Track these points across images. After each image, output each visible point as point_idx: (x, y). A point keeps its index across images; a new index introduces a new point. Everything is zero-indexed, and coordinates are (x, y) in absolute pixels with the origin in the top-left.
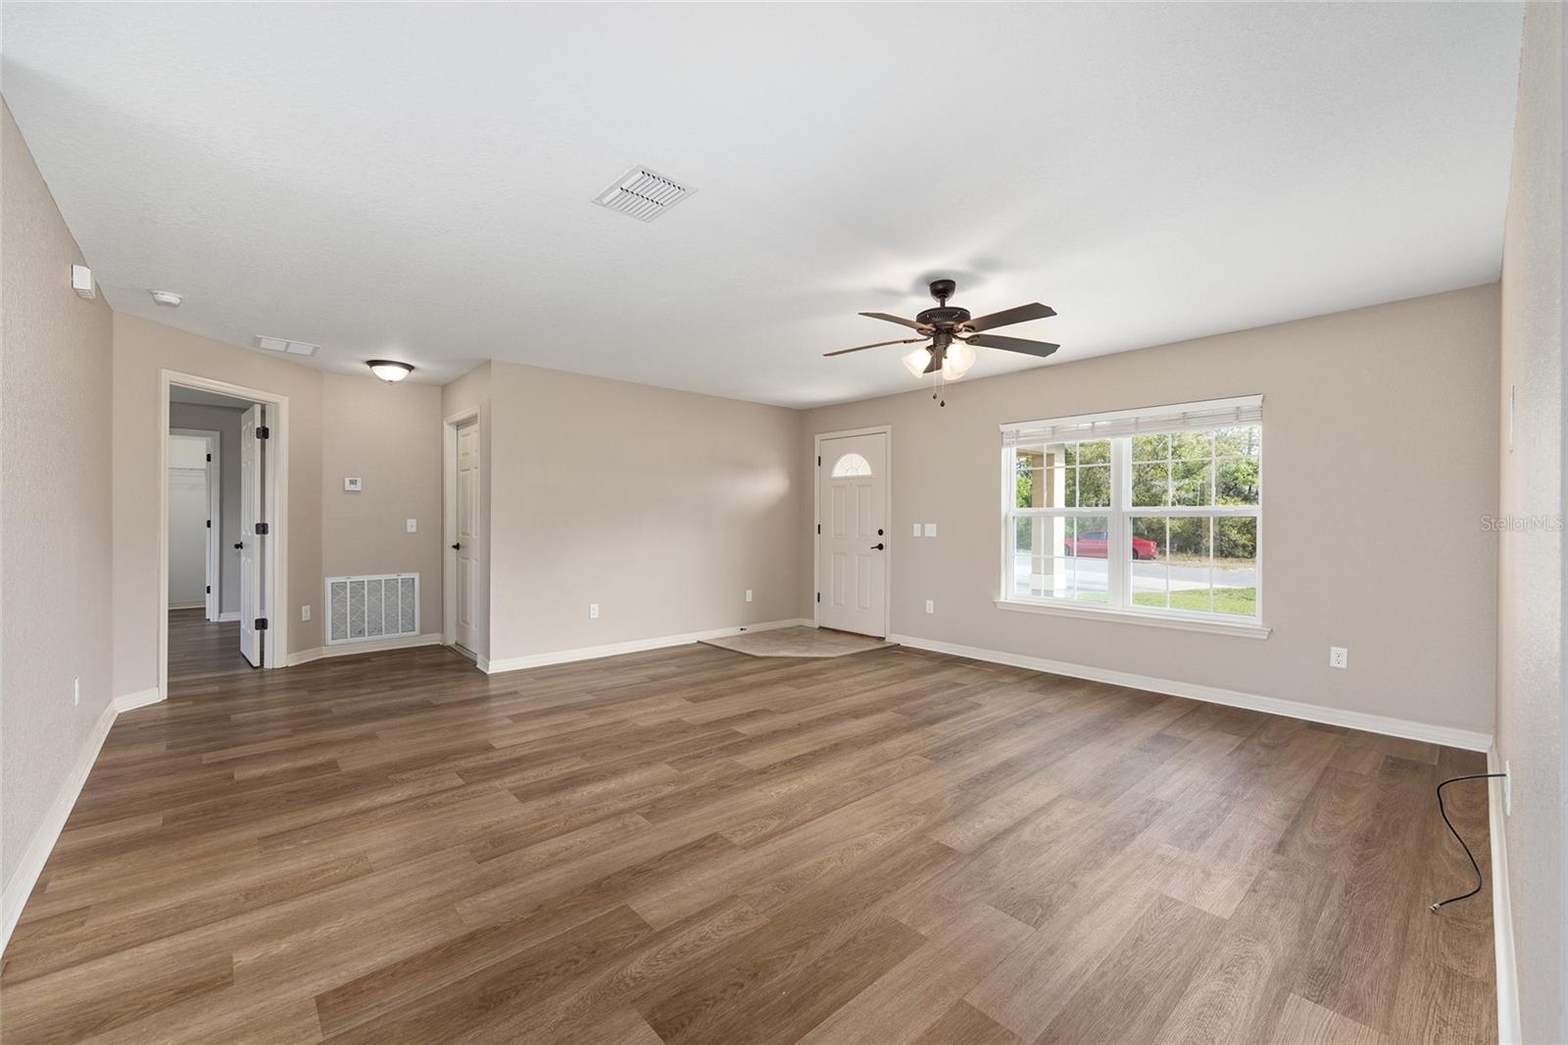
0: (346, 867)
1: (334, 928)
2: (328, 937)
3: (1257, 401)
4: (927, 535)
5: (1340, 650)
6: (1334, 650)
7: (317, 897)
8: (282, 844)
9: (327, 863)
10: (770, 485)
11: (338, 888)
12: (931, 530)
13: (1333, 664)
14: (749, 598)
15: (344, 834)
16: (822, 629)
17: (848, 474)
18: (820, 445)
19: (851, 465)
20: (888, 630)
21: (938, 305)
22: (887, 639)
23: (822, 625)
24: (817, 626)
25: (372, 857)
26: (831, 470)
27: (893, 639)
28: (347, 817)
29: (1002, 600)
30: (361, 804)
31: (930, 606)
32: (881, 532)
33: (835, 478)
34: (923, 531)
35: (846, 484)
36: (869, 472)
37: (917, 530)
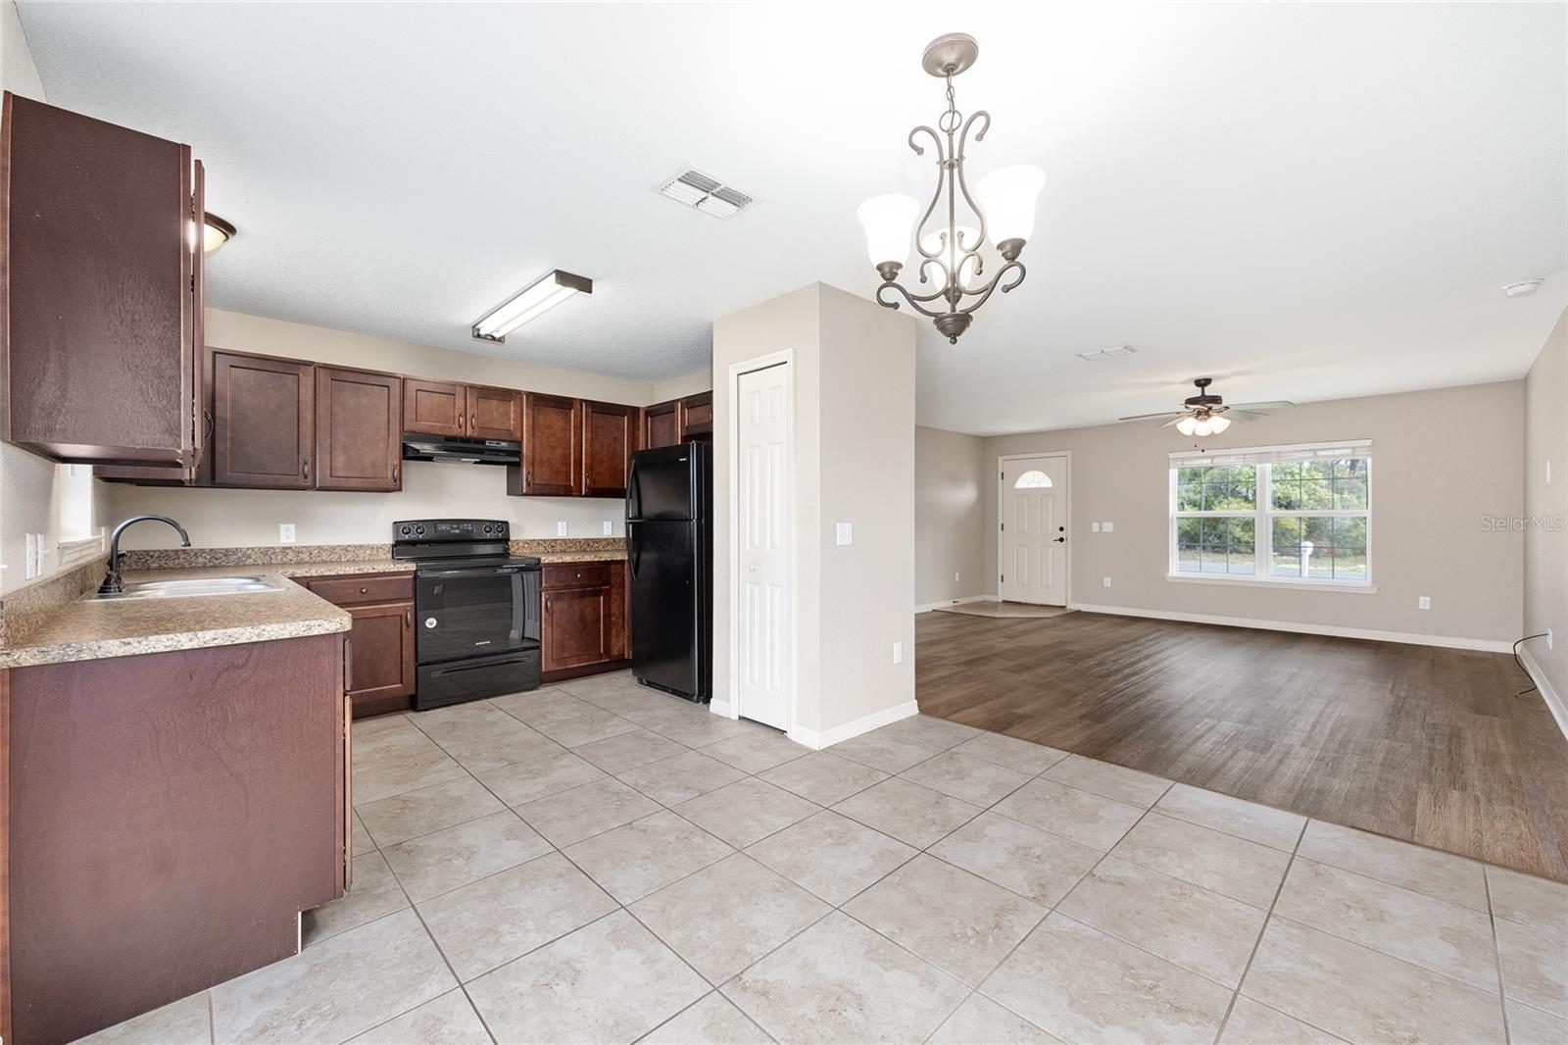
3: (1368, 443)
4: (1104, 530)
5: (1425, 598)
6: (1422, 598)
10: (964, 495)
12: (1108, 527)
13: (1421, 607)
14: (957, 579)
16: (1005, 602)
17: (1030, 486)
18: (1003, 464)
19: (1033, 479)
20: (1069, 599)
22: (1068, 607)
23: (1006, 599)
24: (1000, 600)
26: (1014, 483)
27: (1073, 606)
29: (1170, 575)
31: (1107, 582)
32: (1062, 529)
33: (1018, 490)
34: (1100, 528)
35: (1028, 493)
36: (1050, 485)
37: (1095, 527)
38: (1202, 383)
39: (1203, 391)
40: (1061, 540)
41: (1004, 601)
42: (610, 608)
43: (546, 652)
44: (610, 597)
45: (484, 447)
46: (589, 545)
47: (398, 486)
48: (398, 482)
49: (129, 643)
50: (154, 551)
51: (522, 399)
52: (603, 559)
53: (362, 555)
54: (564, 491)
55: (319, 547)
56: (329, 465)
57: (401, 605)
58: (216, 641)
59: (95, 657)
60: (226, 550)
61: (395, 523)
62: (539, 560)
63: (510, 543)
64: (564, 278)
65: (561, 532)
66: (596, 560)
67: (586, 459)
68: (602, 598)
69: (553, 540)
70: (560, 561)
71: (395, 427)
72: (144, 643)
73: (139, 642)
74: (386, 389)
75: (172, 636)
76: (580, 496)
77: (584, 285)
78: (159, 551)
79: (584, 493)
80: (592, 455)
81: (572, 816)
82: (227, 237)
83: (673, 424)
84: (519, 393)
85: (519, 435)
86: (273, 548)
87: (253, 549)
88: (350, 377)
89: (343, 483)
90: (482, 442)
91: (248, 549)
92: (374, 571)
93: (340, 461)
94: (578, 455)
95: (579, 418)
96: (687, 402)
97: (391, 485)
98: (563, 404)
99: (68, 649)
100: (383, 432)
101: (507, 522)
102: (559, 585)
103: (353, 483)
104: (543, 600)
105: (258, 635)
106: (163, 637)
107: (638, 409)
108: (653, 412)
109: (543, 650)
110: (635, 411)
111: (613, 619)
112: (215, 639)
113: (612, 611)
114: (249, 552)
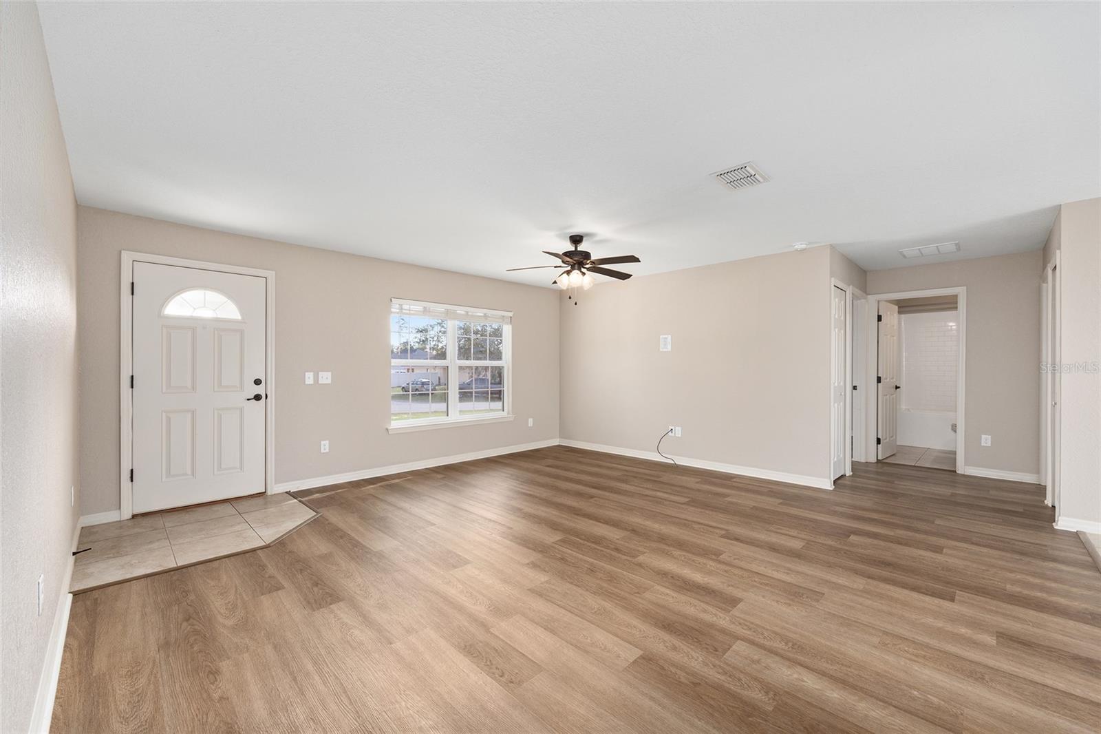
0: (898, 646)
1: (930, 620)
2: (935, 619)
4: (321, 382)
6: (530, 420)
7: (931, 643)
8: (938, 708)
9: (910, 659)
11: (913, 638)
15: (878, 674)
18: (133, 267)
19: (201, 304)
20: (273, 480)
21: (573, 249)
22: (268, 492)
23: (138, 512)
24: (128, 516)
25: (875, 640)
27: (278, 490)
28: (862, 690)
30: (834, 695)
31: (325, 446)
32: (257, 382)
33: (168, 317)
34: (316, 378)
35: (191, 326)
36: (239, 317)
37: (309, 378)
38: (576, 239)
39: (576, 248)
40: (258, 397)
41: (134, 516)
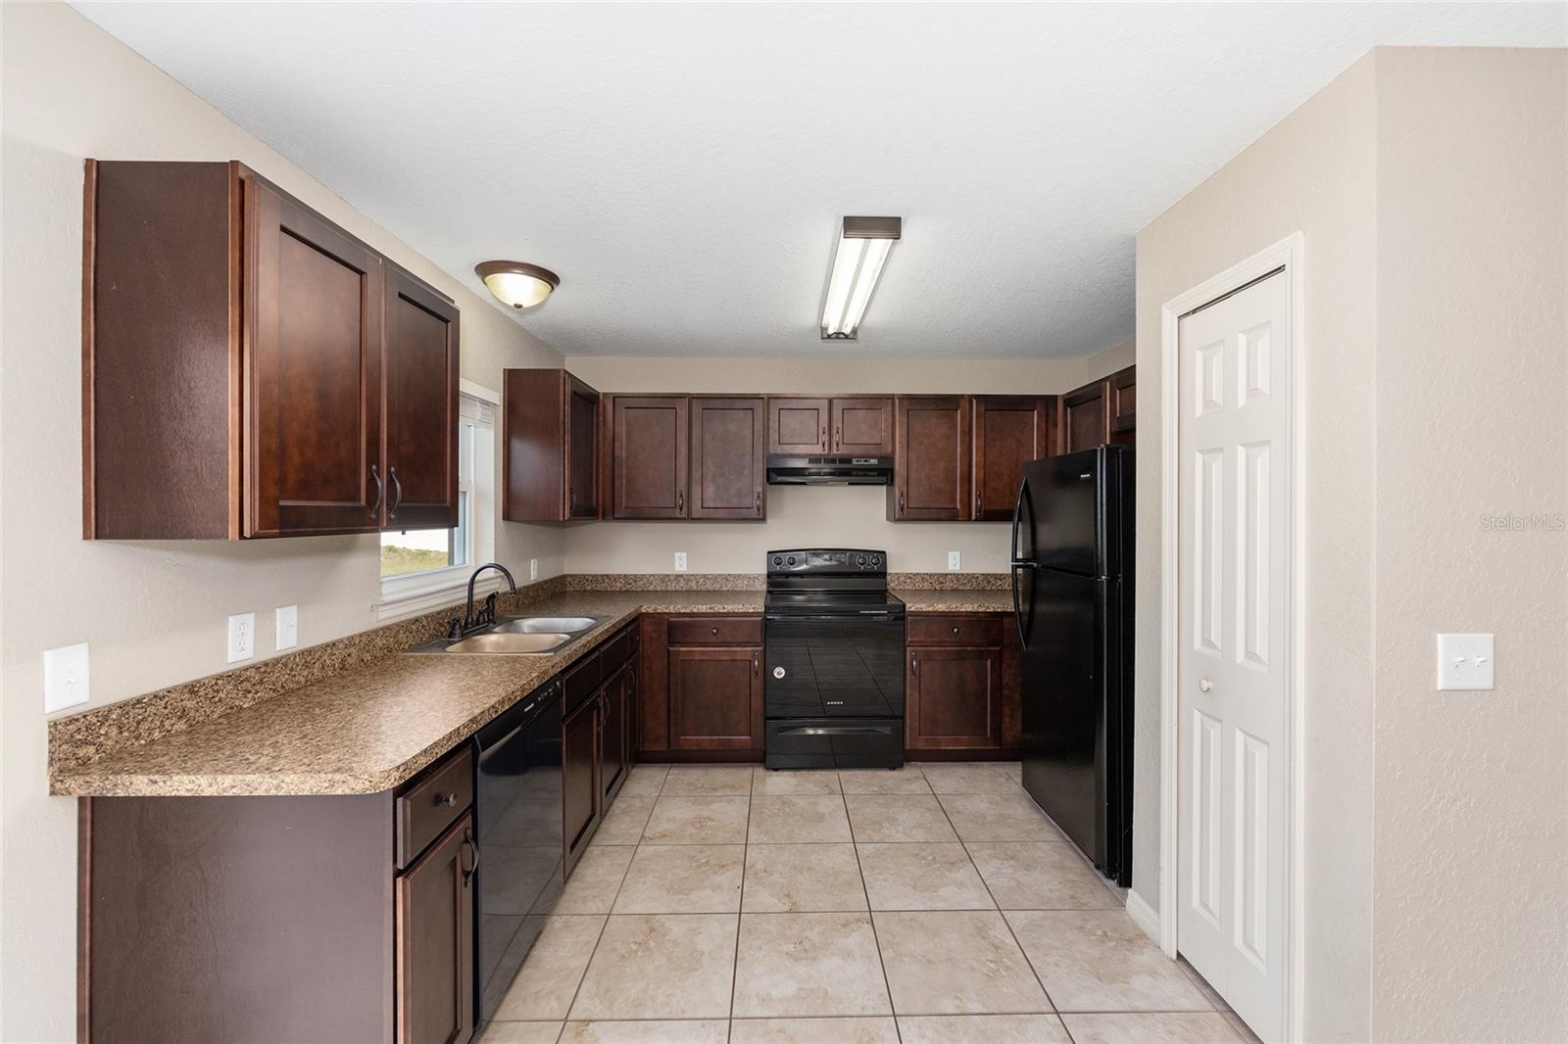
42: (1000, 677)
43: (911, 724)
44: (1001, 662)
45: (851, 466)
46: (989, 582)
47: (761, 516)
48: (761, 511)
49: (156, 782)
50: (589, 575)
51: (893, 404)
52: (991, 610)
53: (740, 585)
54: (949, 515)
55: (704, 575)
56: (700, 496)
57: (749, 649)
58: (234, 790)
59: (127, 795)
60: (635, 576)
61: (769, 553)
62: (904, 606)
63: (888, 577)
64: (855, 225)
65: (953, 564)
66: (982, 610)
67: (977, 472)
68: (989, 662)
69: (942, 574)
70: (931, 609)
71: (759, 453)
72: (169, 783)
73: (164, 782)
74: (751, 411)
75: (193, 778)
76: (969, 519)
77: (890, 227)
78: (592, 575)
79: (974, 517)
80: (985, 467)
81: (930, 961)
82: (553, 288)
83: (1100, 413)
84: (890, 398)
85: (890, 449)
86: (668, 575)
87: (654, 575)
88: (718, 404)
89: (712, 514)
90: (849, 461)
91: (651, 575)
92: (725, 611)
93: (710, 491)
94: (966, 470)
95: (968, 419)
96: (1118, 380)
97: (754, 513)
98: (946, 404)
99: (107, 782)
100: (748, 459)
101: (884, 552)
102: (930, 640)
103: (721, 514)
104: (908, 657)
105: (278, 787)
106: (185, 778)
107: (1055, 398)
108: (1074, 400)
109: (908, 721)
110: (1049, 401)
111: (1006, 692)
112: (233, 787)
113: (1005, 681)
114: (651, 578)
